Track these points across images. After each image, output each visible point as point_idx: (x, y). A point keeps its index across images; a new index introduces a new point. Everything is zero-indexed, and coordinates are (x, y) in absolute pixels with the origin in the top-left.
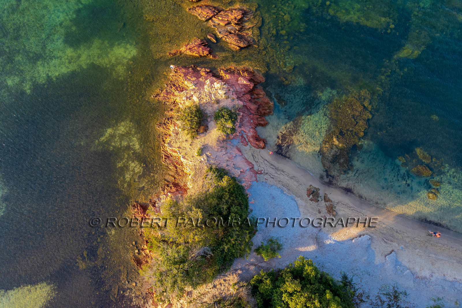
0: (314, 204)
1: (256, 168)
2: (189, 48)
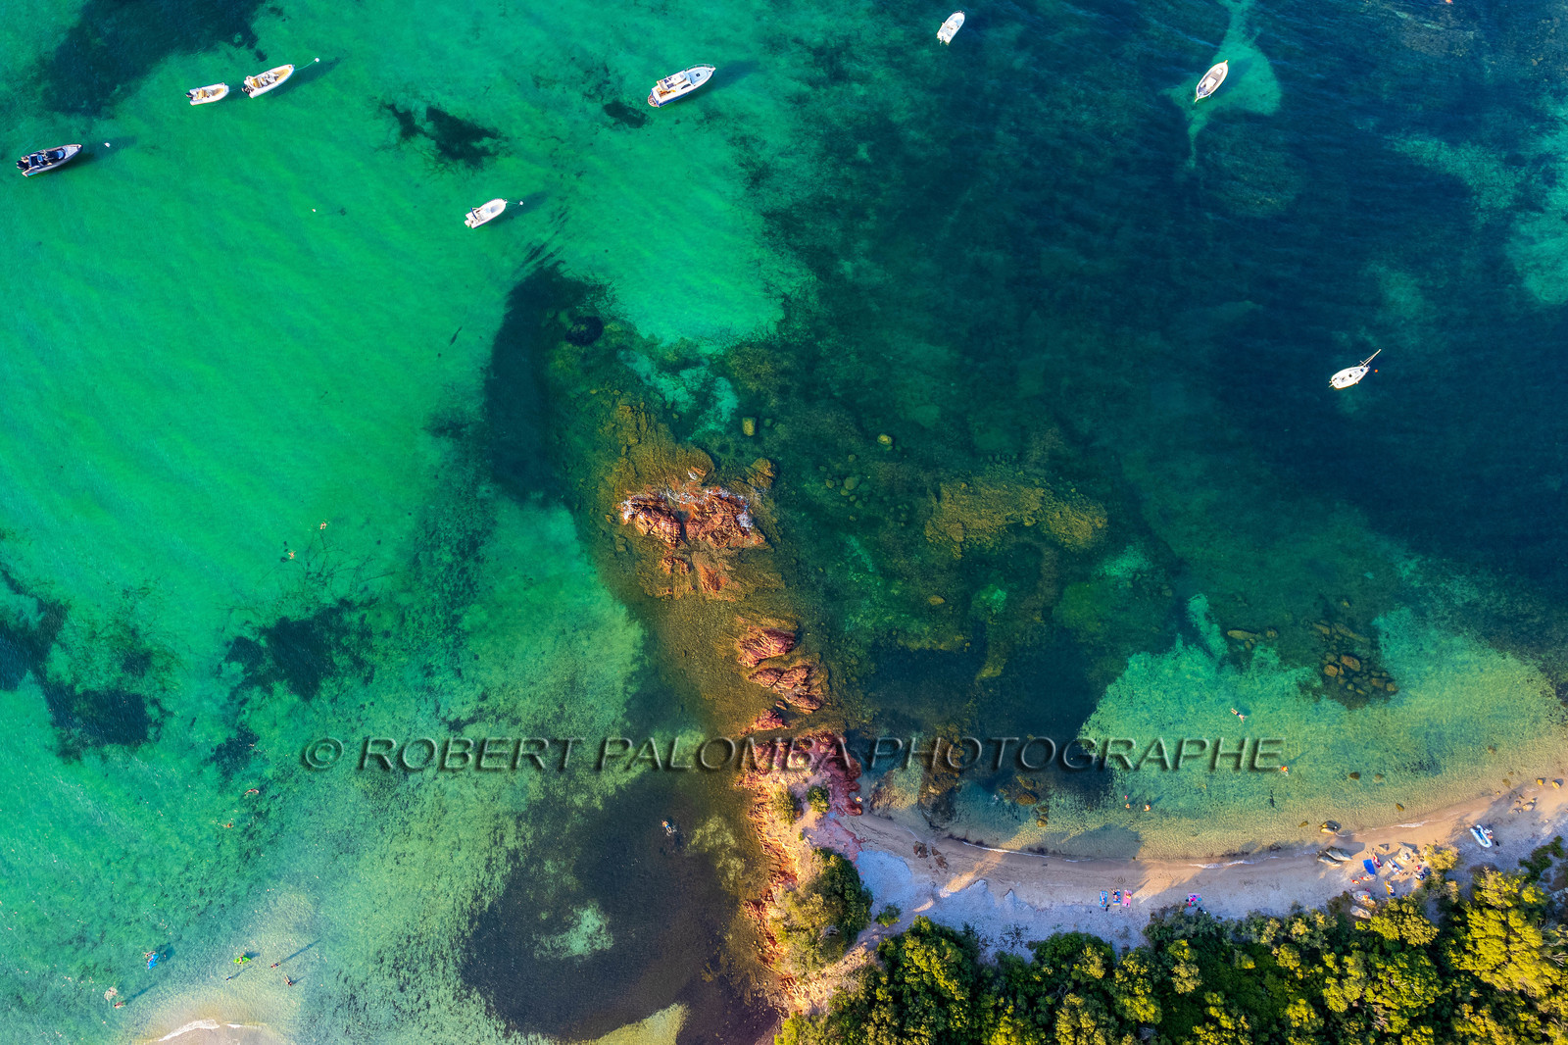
0: (923, 860)
1: (858, 837)
2: (760, 723)
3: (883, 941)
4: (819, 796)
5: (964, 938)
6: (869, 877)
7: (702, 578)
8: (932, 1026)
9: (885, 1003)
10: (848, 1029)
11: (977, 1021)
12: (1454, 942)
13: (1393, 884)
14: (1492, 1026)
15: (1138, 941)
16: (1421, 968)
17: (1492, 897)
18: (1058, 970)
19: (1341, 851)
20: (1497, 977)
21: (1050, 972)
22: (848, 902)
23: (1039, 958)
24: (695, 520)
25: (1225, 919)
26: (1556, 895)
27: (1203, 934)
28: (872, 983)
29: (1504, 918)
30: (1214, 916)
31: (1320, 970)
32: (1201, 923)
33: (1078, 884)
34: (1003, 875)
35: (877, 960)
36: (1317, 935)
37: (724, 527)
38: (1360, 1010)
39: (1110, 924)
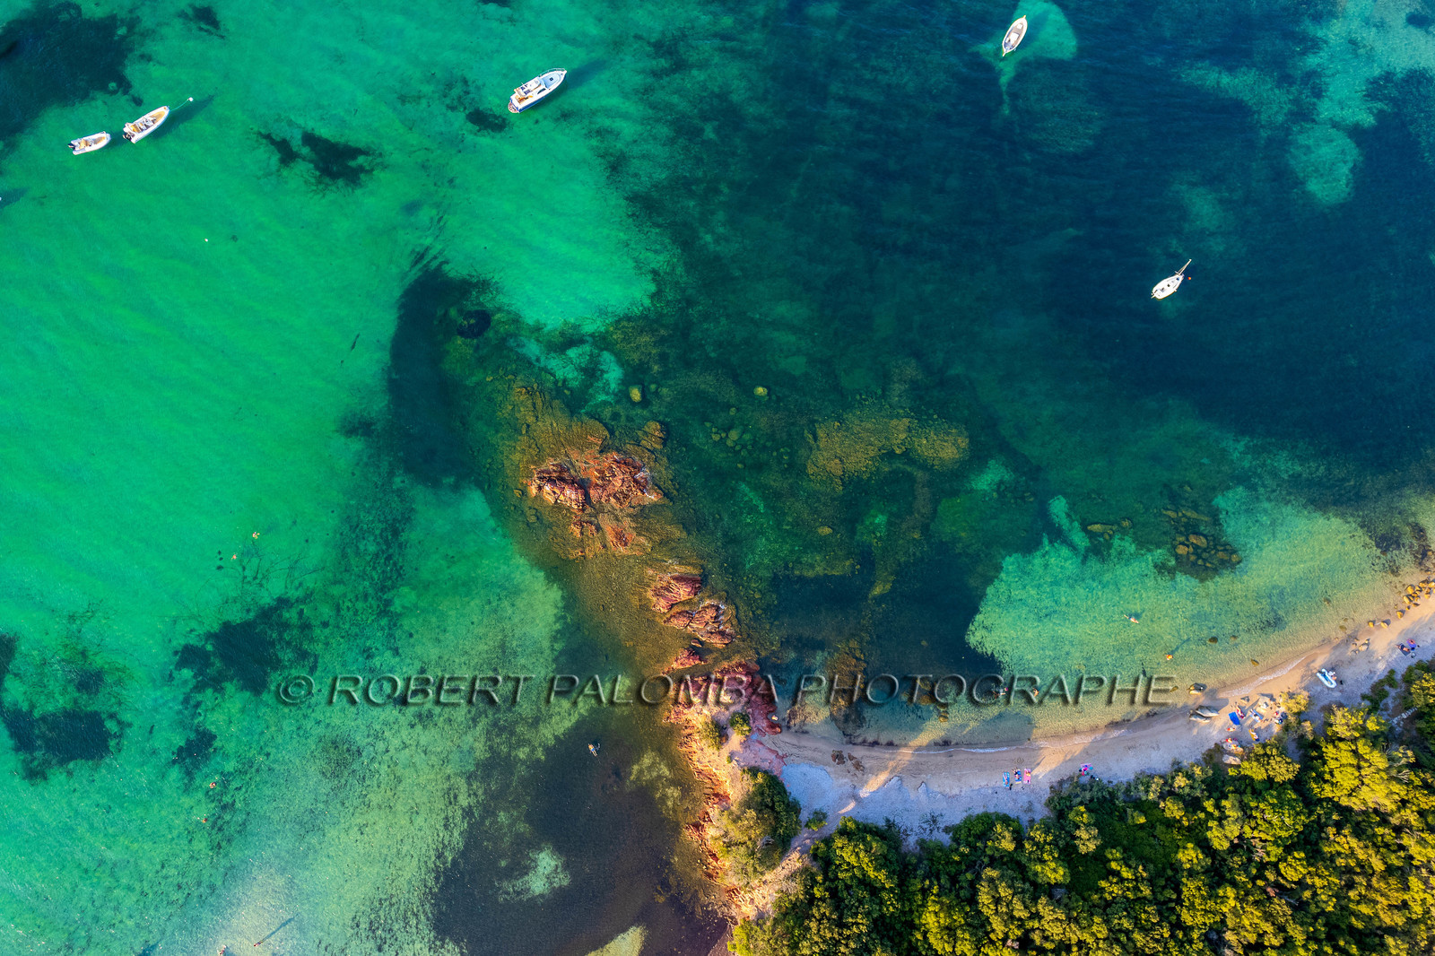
0: (842, 766)
1: (780, 754)
2: (679, 662)
3: (815, 844)
4: (741, 721)
5: (887, 831)
6: (795, 787)
7: (610, 537)
8: (868, 914)
9: (823, 899)
10: (793, 927)
11: (907, 904)
12: (1314, 774)
13: (1256, 731)
14: (1354, 843)
15: (1042, 812)
16: (1289, 801)
17: (1342, 730)
18: (974, 848)
19: (1209, 708)
20: (1354, 799)
21: (967, 851)
22: (778, 813)
23: (956, 840)
24: (597, 485)
25: (1115, 782)
26: (1395, 721)
27: (1098, 798)
28: (809, 883)
29: (1354, 748)
30: (1105, 782)
31: (1202, 815)
32: (1095, 789)
33: (982, 769)
34: (915, 770)
35: (811, 862)
36: (1196, 785)
37: (624, 488)
38: (1241, 845)
39: (1015, 801)
